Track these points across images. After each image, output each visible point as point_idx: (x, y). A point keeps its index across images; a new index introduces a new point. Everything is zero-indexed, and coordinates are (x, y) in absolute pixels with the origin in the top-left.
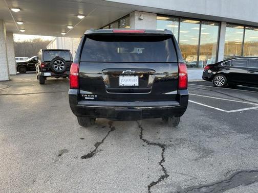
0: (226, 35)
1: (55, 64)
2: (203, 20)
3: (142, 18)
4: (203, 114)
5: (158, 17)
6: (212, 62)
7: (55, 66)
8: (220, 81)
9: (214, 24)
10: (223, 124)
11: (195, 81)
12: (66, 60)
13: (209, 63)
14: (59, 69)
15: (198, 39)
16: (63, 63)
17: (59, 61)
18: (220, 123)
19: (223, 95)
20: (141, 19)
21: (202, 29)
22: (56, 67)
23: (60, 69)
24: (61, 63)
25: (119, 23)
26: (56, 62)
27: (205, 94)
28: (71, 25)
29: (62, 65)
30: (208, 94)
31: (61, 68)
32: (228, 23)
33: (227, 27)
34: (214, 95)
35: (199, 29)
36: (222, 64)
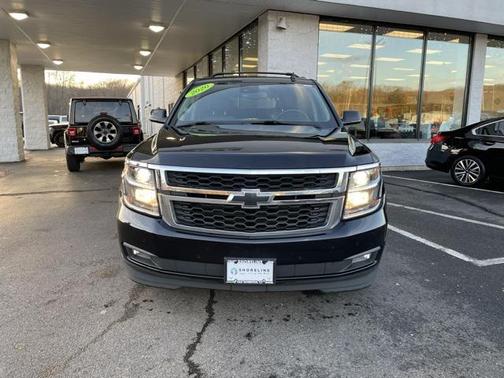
0: (486, 67)
1: (98, 129)
2: (432, 28)
3: (283, 25)
4: (407, 268)
5: (323, 26)
6: (453, 126)
7: (96, 133)
8: (469, 171)
9: (457, 41)
10: (461, 308)
11: (410, 169)
12: (120, 121)
13: (444, 128)
14: (104, 139)
15: (419, 76)
16: (114, 128)
17: (106, 123)
18: (451, 303)
19: (472, 208)
20: (281, 29)
21: (428, 52)
22: (99, 136)
23: (108, 140)
24: (109, 126)
25: (240, 40)
26: (98, 125)
27: (428, 203)
28: (146, 48)
29: (113, 132)
30: (434, 204)
31: (111, 137)
32: (490, 37)
33: (489, 45)
34: (449, 208)
35: (420, 51)
36: (474, 132)
